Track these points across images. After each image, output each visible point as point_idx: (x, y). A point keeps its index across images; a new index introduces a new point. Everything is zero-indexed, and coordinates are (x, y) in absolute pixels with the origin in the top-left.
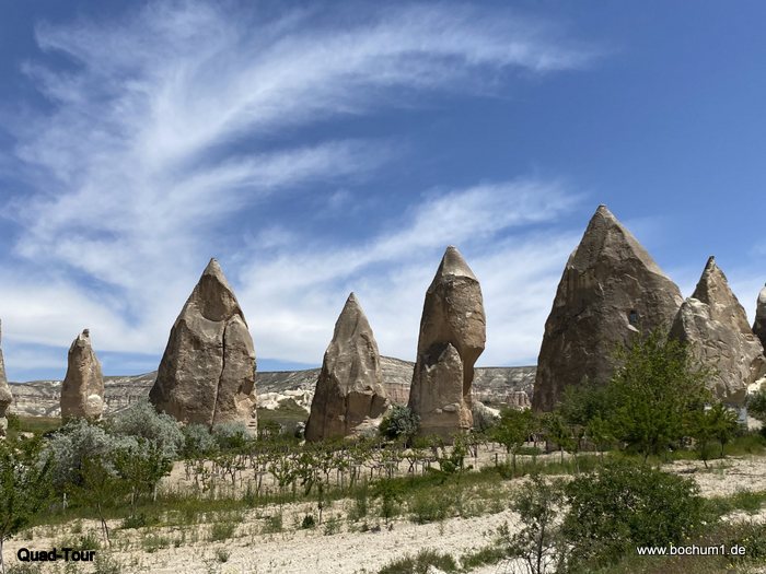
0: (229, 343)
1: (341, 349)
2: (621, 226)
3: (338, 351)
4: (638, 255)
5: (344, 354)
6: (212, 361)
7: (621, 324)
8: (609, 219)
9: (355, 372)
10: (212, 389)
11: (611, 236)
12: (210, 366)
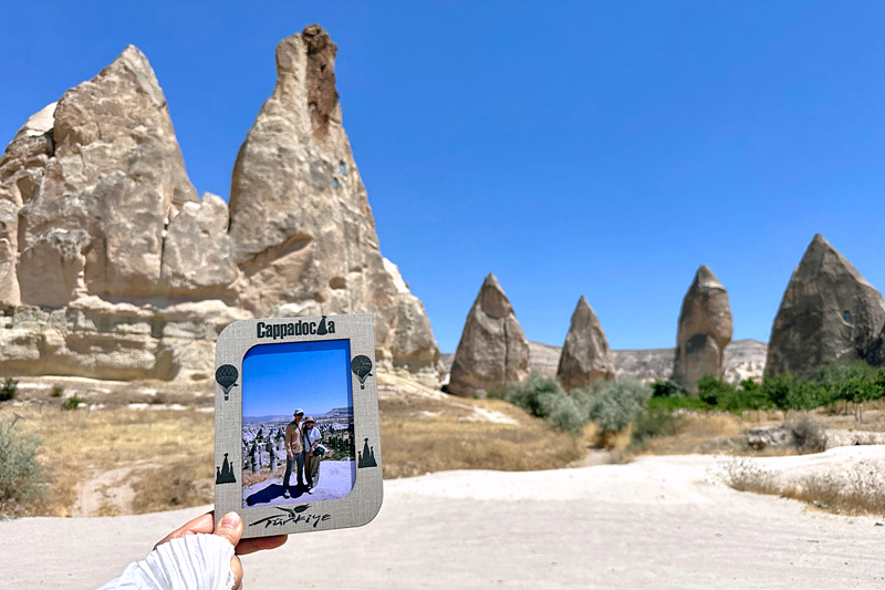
0: (509, 334)
1: (578, 337)
2: (835, 249)
3: (576, 339)
4: (850, 271)
5: (582, 341)
6: (499, 347)
7: (838, 320)
8: (826, 245)
9: (591, 355)
10: (501, 367)
11: (827, 257)
12: (497, 350)
